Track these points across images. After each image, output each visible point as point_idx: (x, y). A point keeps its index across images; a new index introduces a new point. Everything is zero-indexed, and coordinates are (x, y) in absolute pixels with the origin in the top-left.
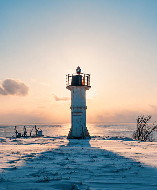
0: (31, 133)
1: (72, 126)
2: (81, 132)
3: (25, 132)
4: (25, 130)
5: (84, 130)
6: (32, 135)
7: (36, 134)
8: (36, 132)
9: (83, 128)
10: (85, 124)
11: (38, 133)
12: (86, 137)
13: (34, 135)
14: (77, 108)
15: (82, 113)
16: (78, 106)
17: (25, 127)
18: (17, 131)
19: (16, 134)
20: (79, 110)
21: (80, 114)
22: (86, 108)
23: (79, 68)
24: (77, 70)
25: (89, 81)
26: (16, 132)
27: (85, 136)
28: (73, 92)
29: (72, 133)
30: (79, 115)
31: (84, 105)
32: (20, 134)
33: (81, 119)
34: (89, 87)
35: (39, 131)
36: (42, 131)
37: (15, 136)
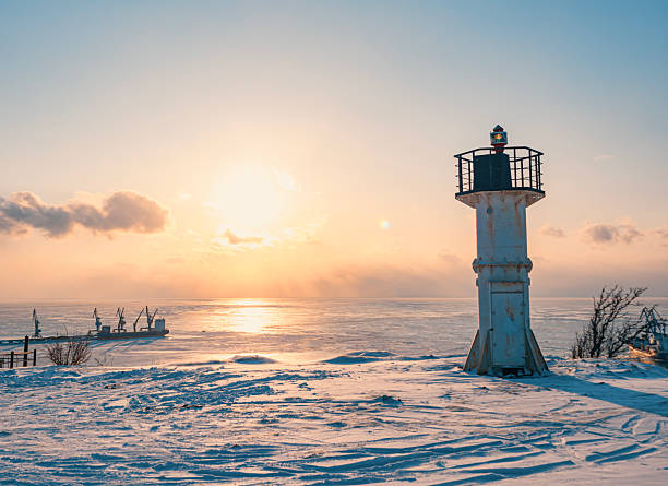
0: (135, 325)
1: (490, 330)
2: (523, 350)
3: (122, 323)
4: (121, 317)
5: (529, 342)
6: (138, 330)
7: (149, 328)
8: (150, 322)
11: (153, 326)
13: (143, 330)
14: (506, 266)
15: (522, 282)
16: (509, 261)
18: (101, 321)
19: (98, 327)
20: (513, 273)
21: (518, 287)
22: (530, 267)
23: (499, 129)
24: (493, 136)
25: (539, 174)
26: (98, 324)
28: (488, 211)
30: (517, 292)
32: (109, 328)
33: (523, 305)
34: (537, 193)
35: (157, 321)
36: (164, 320)
37: (95, 333)
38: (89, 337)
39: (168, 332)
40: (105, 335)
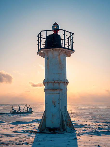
0: (23, 110)
1: (45, 111)
2: (59, 121)
3: (20, 109)
4: (19, 108)
5: (64, 117)
7: (27, 111)
9: (63, 114)
10: (65, 108)
11: (28, 110)
12: (68, 128)
13: (26, 111)
14: (53, 82)
15: (61, 89)
16: (54, 80)
17: (19, 106)
19: (13, 110)
20: (56, 85)
21: (58, 92)
22: (67, 83)
23: (56, 24)
24: (53, 26)
26: (13, 109)
27: (66, 126)
28: (47, 59)
29: (45, 121)
30: (57, 94)
31: (64, 78)
32: (16, 110)
33: (60, 99)
34: (71, 51)
35: (29, 109)
36: (31, 108)
37: (12, 112)
38: (10, 113)
39: (32, 112)
40: (15, 113)
